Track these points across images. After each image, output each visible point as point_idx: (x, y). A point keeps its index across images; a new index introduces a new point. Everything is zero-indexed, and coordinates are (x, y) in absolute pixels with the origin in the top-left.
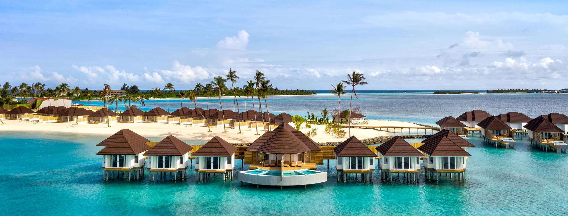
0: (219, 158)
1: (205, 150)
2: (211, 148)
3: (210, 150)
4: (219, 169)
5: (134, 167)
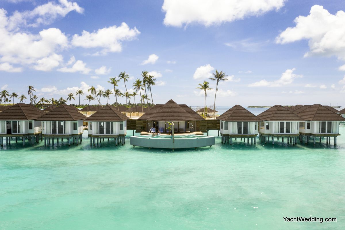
0: (112, 123)
1: (97, 116)
2: (103, 114)
3: (102, 116)
4: (112, 134)
5: (29, 133)
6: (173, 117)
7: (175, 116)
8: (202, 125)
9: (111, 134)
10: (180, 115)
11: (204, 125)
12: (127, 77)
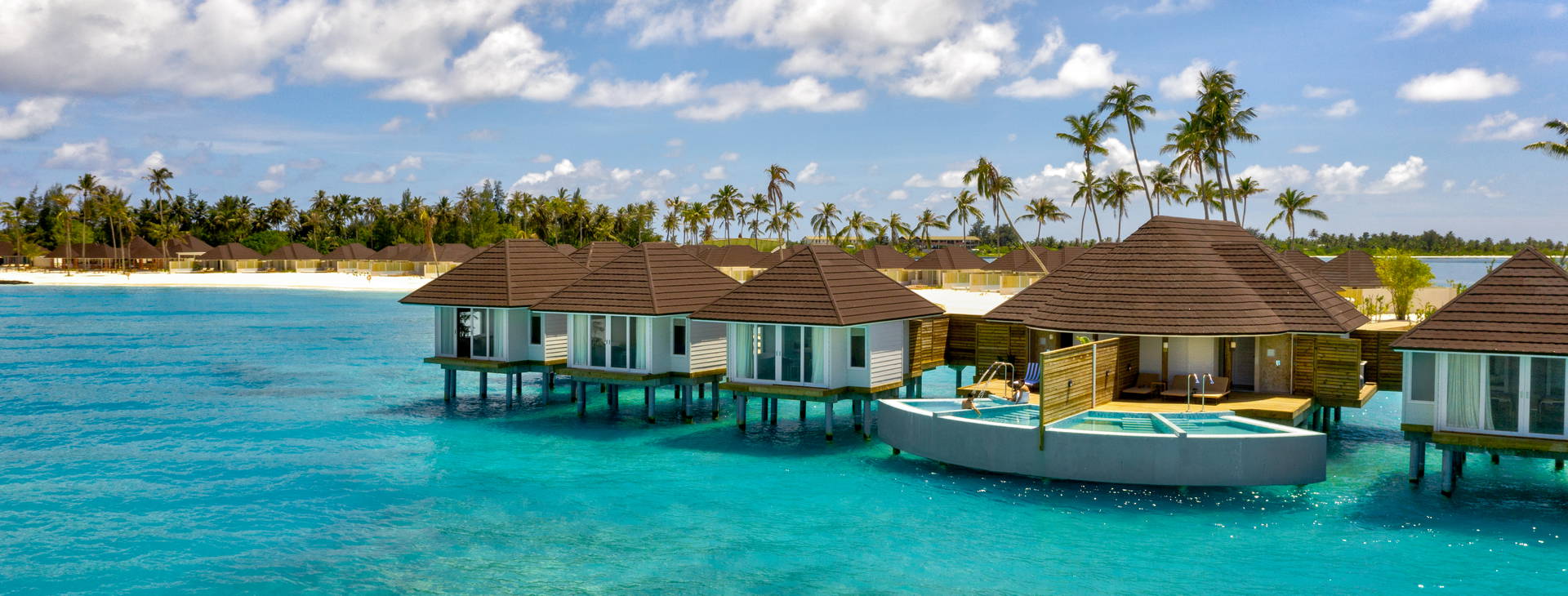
0: (808, 331)
4: (807, 384)
5: (530, 359)
6: (1128, 313)
7: (1141, 306)
8: (1331, 365)
9: (802, 383)
10: (1176, 299)
11: (1340, 363)
12: (1143, 108)
